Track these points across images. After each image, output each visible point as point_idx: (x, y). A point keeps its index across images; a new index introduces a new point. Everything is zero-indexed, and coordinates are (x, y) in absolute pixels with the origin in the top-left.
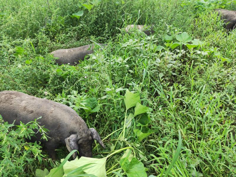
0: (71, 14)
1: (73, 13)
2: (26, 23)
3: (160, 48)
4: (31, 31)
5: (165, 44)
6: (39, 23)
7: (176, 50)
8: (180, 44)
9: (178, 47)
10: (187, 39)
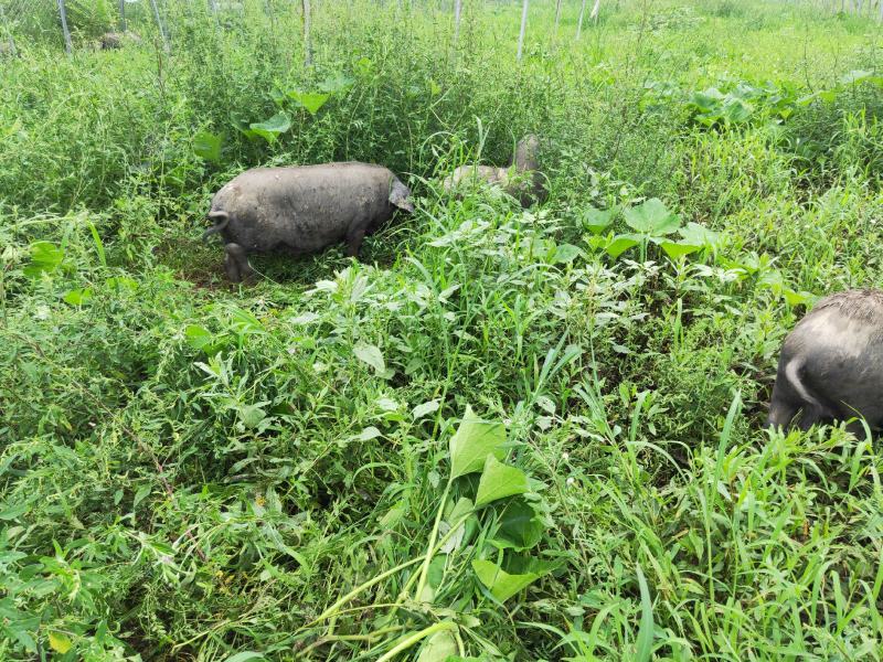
0: (246, 126)
1: (254, 120)
2: (75, 154)
3: (569, 253)
4: (91, 182)
5: (586, 238)
6: (124, 153)
7: (627, 261)
8: (638, 239)
9: (633, 252)
10: (665, 224)
